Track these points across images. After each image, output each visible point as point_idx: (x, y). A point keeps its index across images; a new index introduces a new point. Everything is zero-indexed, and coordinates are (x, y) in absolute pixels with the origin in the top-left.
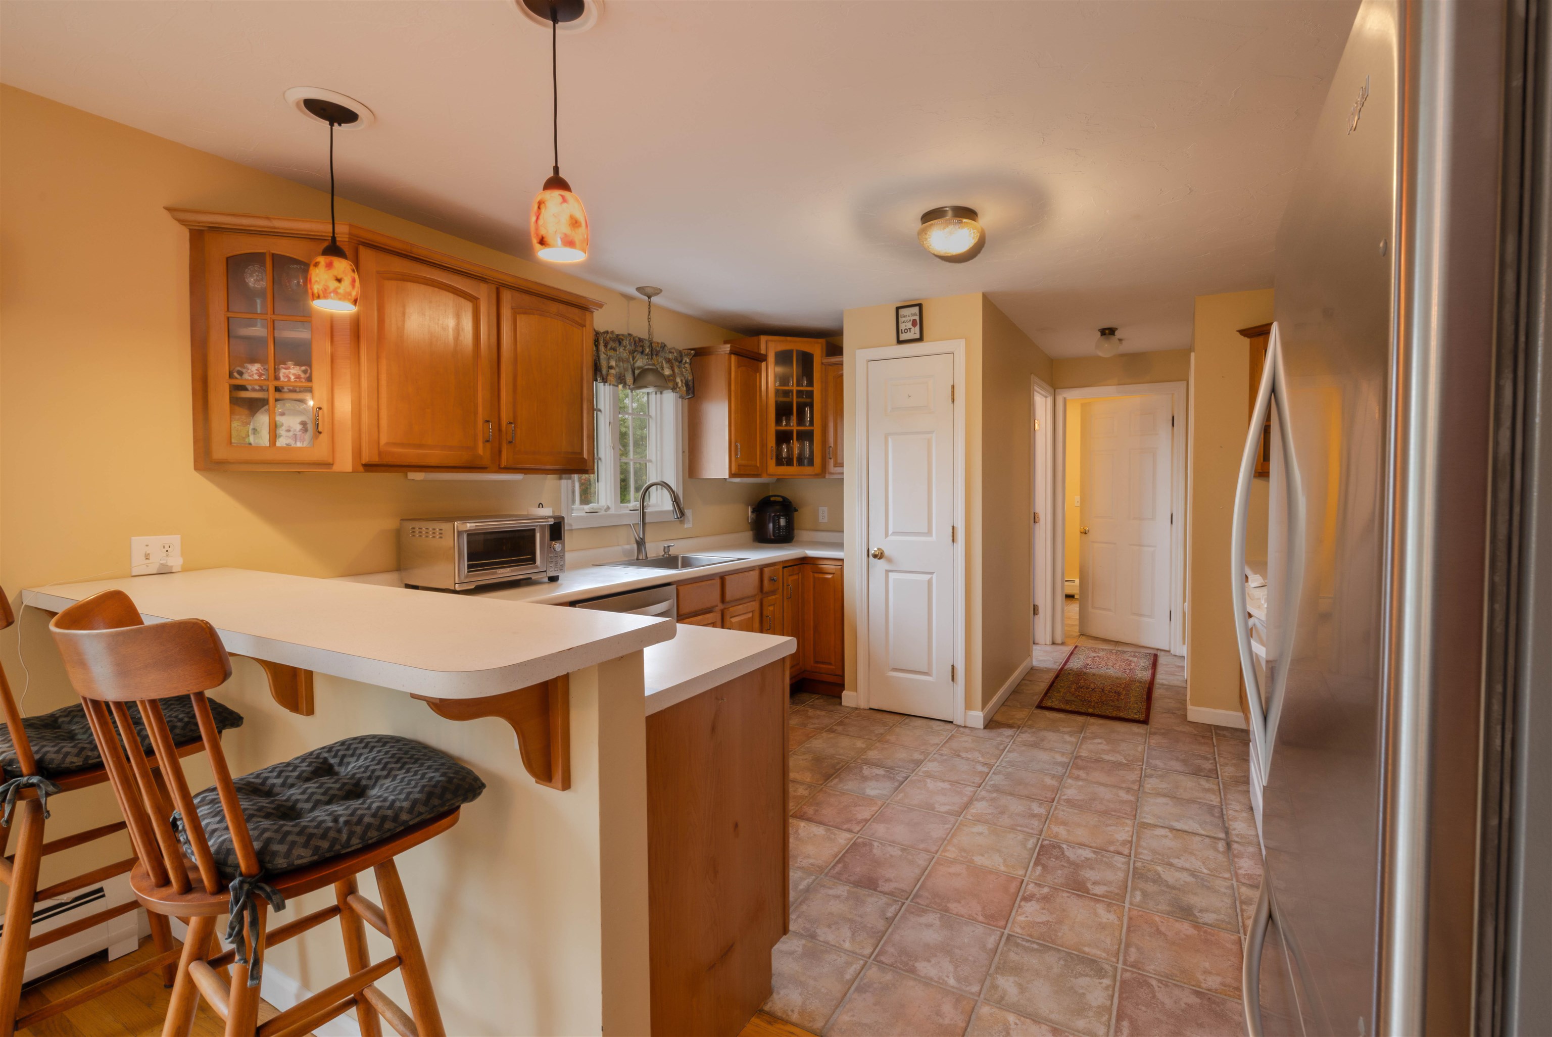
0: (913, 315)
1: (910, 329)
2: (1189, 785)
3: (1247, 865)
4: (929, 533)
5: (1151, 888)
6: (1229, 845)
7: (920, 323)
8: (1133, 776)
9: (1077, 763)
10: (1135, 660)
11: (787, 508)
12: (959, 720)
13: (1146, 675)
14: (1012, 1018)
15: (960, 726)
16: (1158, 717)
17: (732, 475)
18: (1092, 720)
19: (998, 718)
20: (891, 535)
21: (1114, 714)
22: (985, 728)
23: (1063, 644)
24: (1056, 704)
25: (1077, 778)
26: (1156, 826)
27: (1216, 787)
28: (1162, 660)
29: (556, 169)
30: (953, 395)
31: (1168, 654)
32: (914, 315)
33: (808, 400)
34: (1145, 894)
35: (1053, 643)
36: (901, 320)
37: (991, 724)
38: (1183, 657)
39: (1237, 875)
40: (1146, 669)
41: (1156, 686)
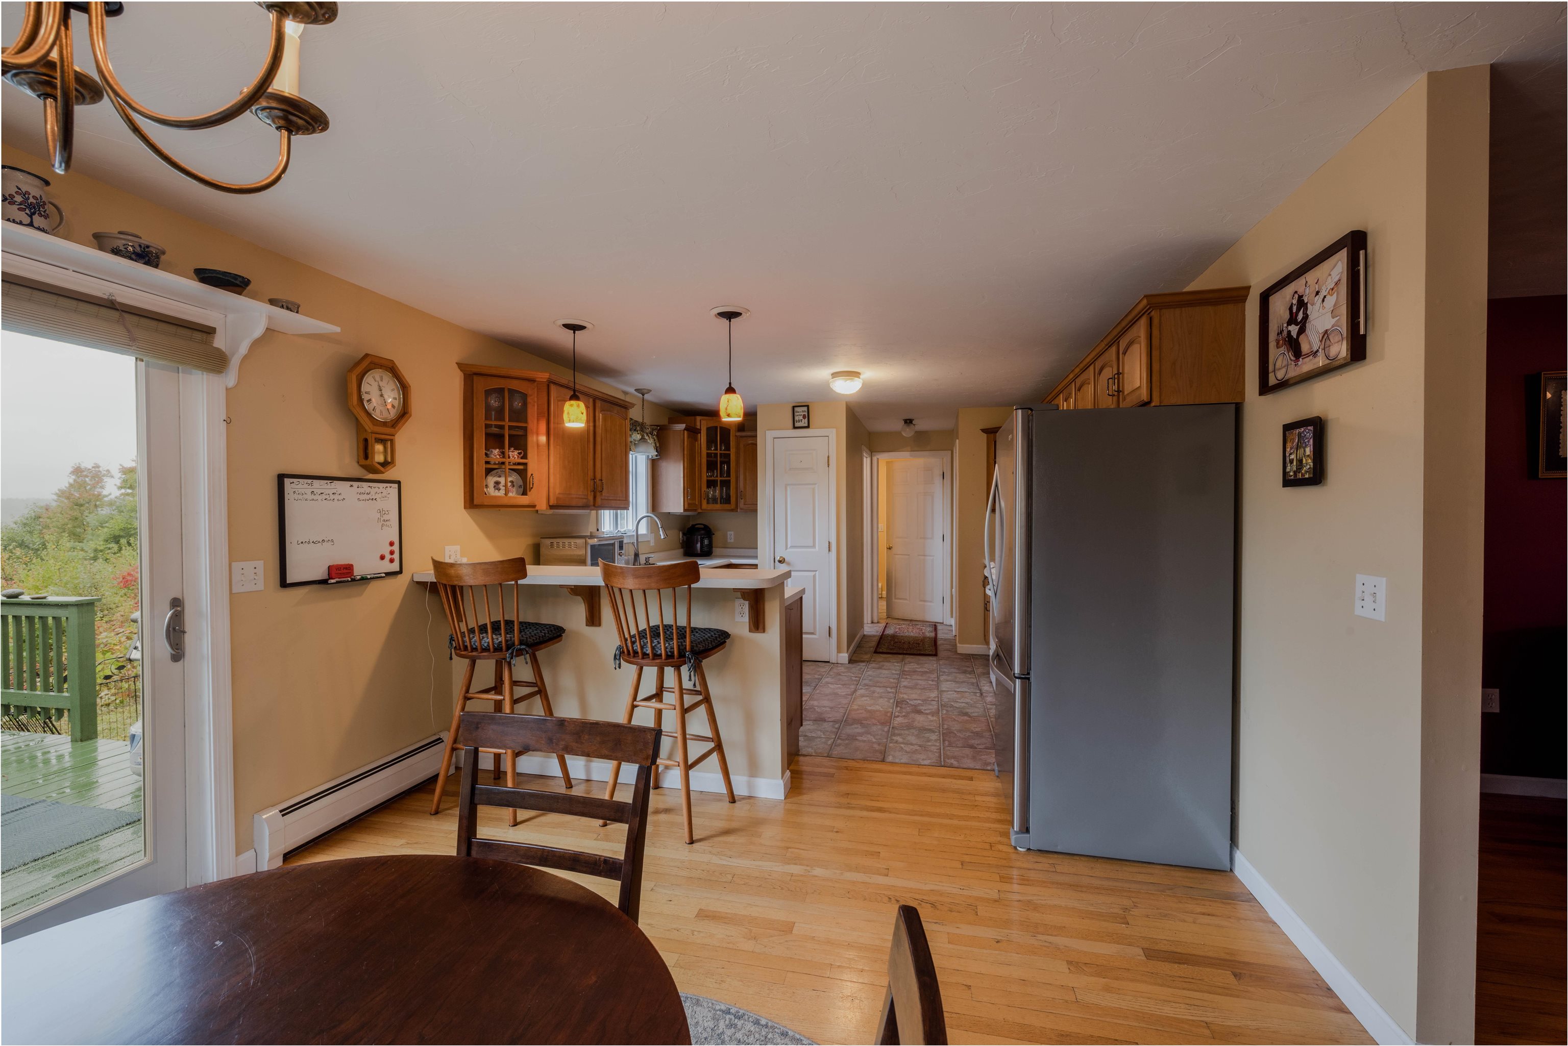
0: (803, 412)
1: (802, 420)
2: (961, 677)
3: (989, 699)
4: (814, 546)
5: (949, 709)
6: (981, 694)
7: (808, 416)
8: (935, 675)
9: (903, 673)
10: (924, 628)
11: (708, 532)
12: (833, 660)
13: (933, 635)
14: (902, 745)
15: (834, 663)
16: (941, 653)
17: (685, 510)
18: (907, 656)
19: (854, 658)
20: (790, 548)
21: (918, 652)
22: (849, 663)
23: (878, 622)
24: (885, 651)
25: (906, 678)
26: (948, 691)
27: (974, 677)
28: (939, 627)
29: (730, 384)
30: (828, 462)
31: (942, 624)
32: (805, 411)
33: (727, 460)
34: (947, 710)
35: (872, 623)
36: (796, 414)
37: (851, 661)
38: (951, 625)
39: (985, 702)
40: (932, 632)
41: (938, 640)
